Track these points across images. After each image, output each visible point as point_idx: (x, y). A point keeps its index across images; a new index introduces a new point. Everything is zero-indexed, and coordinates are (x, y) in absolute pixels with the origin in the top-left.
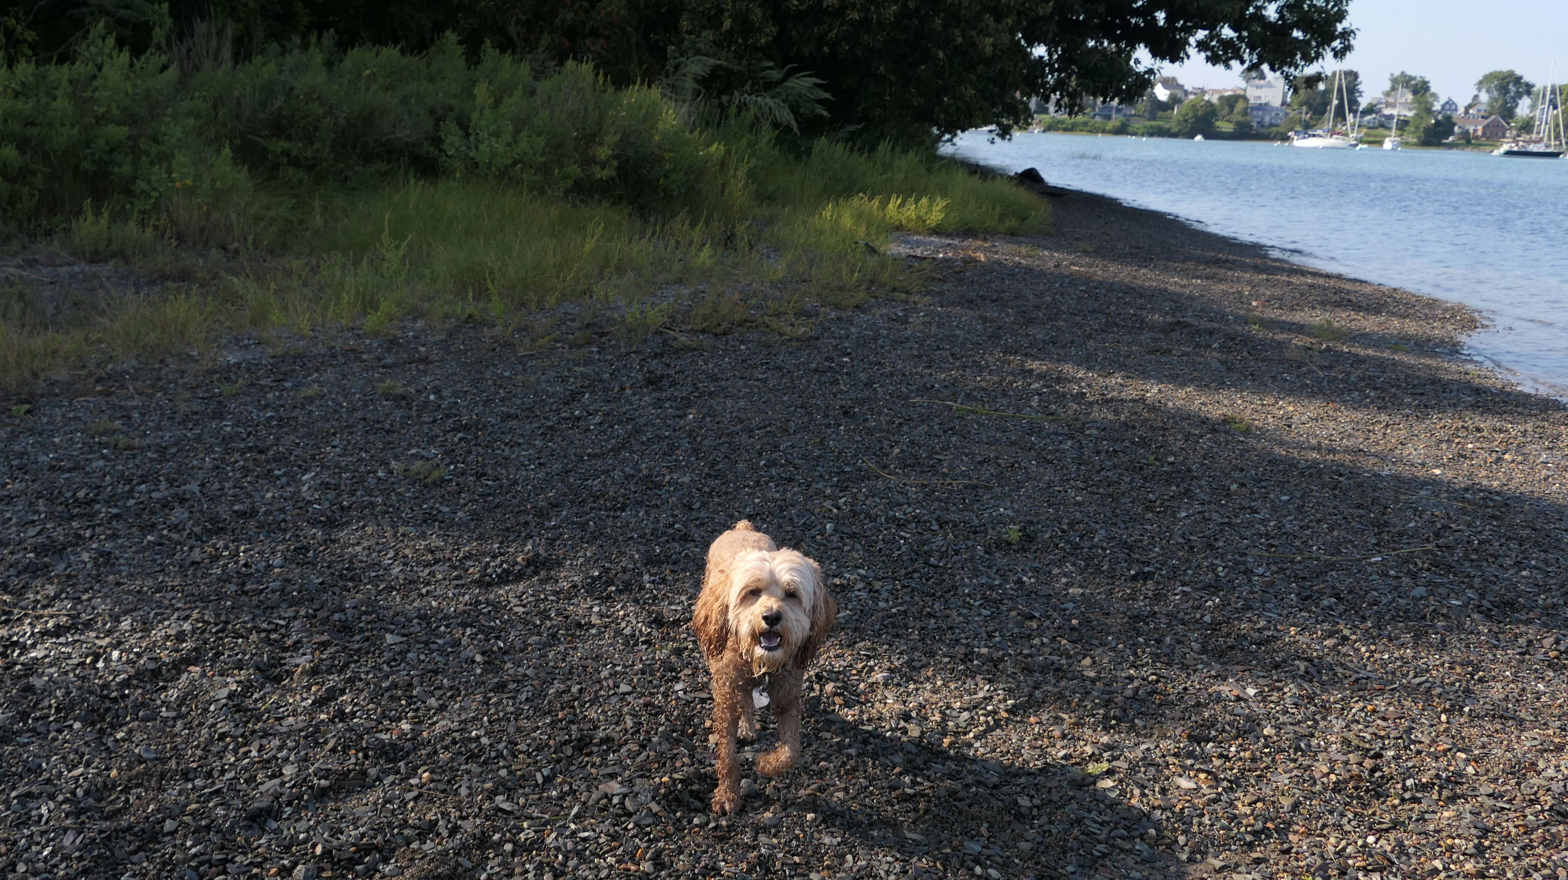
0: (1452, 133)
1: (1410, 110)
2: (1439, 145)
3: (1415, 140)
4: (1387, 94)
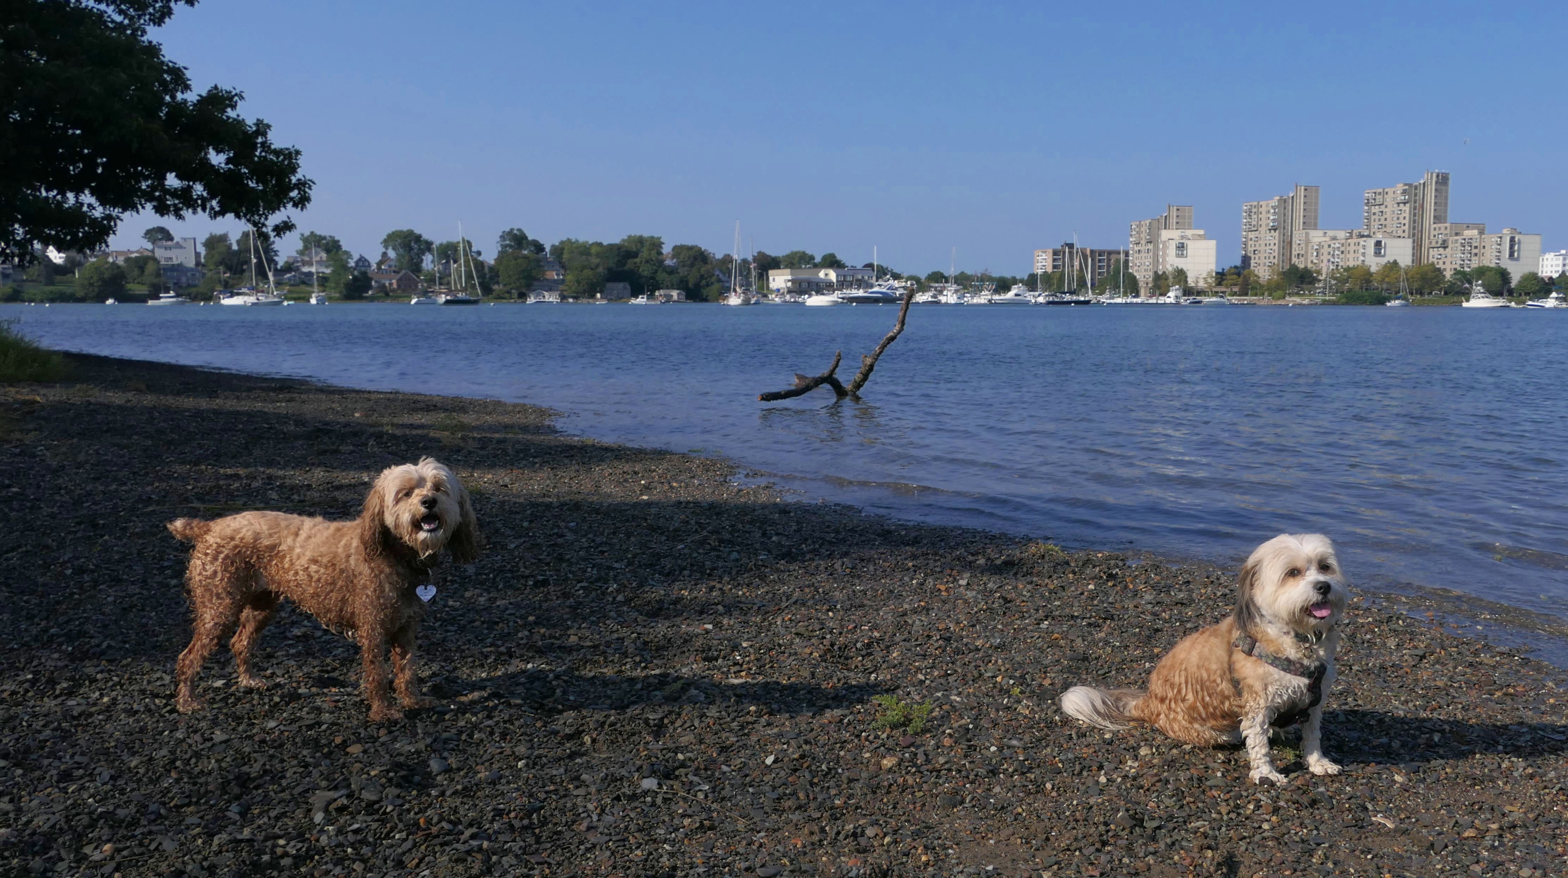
0: (370, 287)
1: (327, 267)
2: (361, 298)
3: (337, 295)
4: (301, 253)
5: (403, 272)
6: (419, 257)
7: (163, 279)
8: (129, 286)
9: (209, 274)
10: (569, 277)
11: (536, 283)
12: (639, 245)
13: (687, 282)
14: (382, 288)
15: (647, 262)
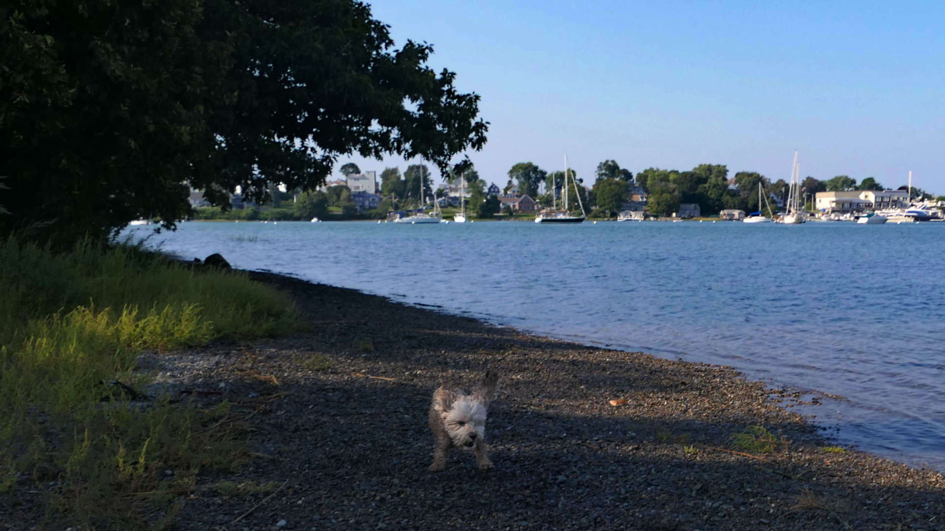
0: (499, 208)
1: (468, 193)
2: (492, 217)
3: (475, 215)
5: (524, 196)
6: (536, 184)
7: (353, 203)
8: (330, 208)
9: (384, 199)
10: (651, 200)
11: (624, 204)
12: (708, 172)
13: (747, 203)
14: (508, 209)
15: (714, 186)
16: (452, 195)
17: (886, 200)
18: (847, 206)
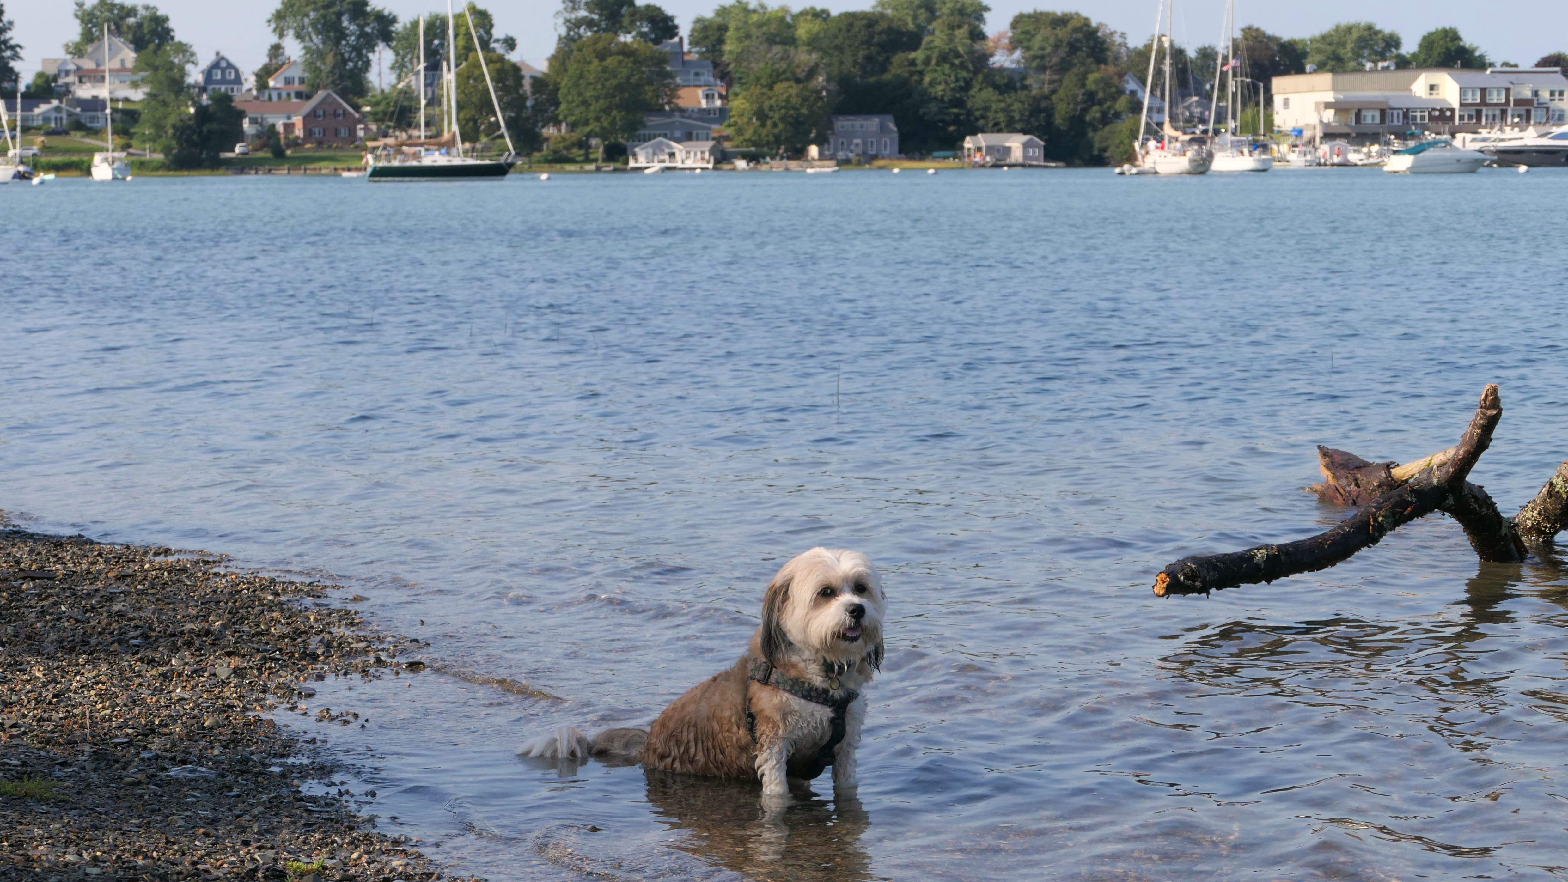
0: (239, 135)
1: (135, 85)
2: (216, 165)
3: (159, 157)
4: (77, 51)
5: (321, 94)
6: (360, 56)
10: (738, 104)
11: (653, 120)
12: (923, 15)
13: (1050, 112)
14: (267, 138)
15: (943, 58)
16: (85, 92)
17: (1498, 98)
18: (1371, 117)
